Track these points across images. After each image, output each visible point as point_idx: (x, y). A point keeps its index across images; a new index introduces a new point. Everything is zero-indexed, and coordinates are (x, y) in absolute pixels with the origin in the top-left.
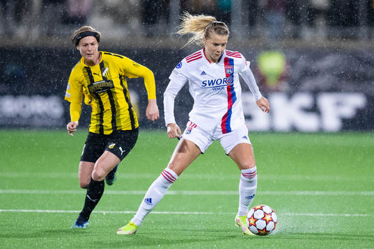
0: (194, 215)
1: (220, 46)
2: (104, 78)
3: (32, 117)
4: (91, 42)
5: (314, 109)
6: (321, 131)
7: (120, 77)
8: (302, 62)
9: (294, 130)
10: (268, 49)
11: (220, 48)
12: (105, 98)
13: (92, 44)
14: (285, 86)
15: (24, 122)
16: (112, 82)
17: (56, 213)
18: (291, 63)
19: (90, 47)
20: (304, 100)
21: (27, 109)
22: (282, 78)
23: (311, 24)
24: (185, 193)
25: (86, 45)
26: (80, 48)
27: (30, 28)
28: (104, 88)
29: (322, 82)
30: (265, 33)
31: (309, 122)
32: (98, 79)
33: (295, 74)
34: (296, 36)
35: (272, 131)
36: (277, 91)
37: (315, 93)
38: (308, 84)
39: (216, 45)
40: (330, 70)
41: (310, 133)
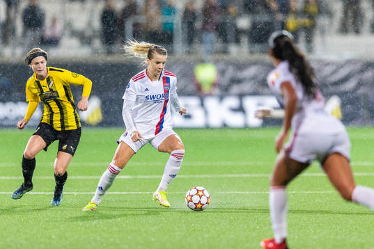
0: (146, 194)
1: (161, 64)
2: (51, 90)
3: (17, 119)
4: (41, 61)
5: (241, 109)
6: (246, 127)
7: (64, 87)
8: (230, 72)
9: (225, 126)
10: (202, 62)
11: (161, 66)
12: (53, 105)
13: (42, 63)
14: (217, 91)
15: (11, 123)
16: (57, 92)
17: (37, 195)
18: (222, 73)
19: (41, 65)
20: (232, 102)
21: (13, 113)
22: (214, 85)
23: (237, 41)
24: (139, 177)
25: (37, 63)
26: (33, 66)
27: (14, 48)
28: (50, 97)
29: (247, 87)
30: (201, 49)
31: (236, 120)
32: (46, 90)
33: (225, 81)
34: (225, 52)
35: (207, 127)
36: (210, 95)
37: (241, 96)
38: (236, 89)
39: (158, 63)
40: (253, 78)
41: (239, 129)
